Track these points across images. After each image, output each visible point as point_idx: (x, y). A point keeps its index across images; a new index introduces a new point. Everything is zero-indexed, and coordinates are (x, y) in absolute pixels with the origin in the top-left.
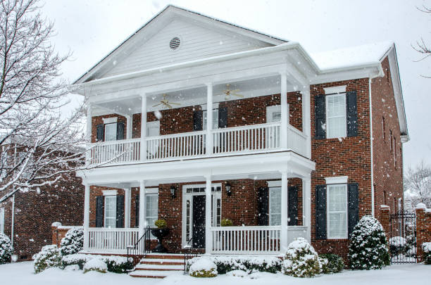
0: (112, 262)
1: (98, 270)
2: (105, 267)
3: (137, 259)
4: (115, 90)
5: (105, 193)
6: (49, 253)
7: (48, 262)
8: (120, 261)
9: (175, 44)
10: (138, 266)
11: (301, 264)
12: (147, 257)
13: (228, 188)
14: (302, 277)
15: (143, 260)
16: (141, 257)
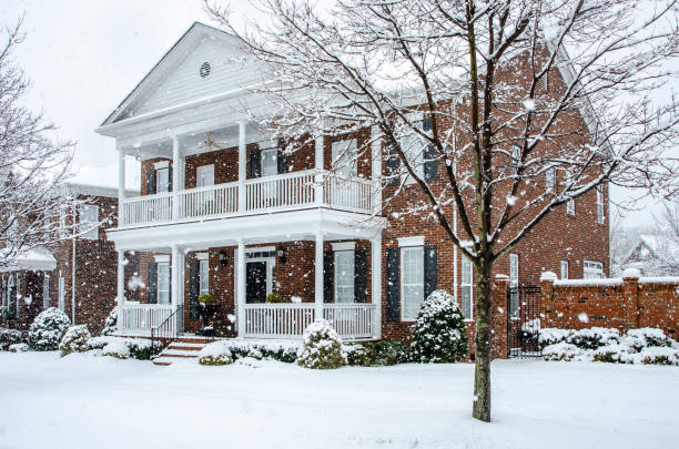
0: (136, 346)
1: (116, 355)
2: (126, 351)
3: (166, 342)
4: (147, 131)
5: (158, 259)
6: (75, 335)
7: (73, 345)
8: (143, 344)
9: (206, 69)
10: (165, 351)
11: (313, 351)
12: (178, 340)
13: (280, 253)
14: (312, 368)
15: (173, 344)
16: (172, 340)
